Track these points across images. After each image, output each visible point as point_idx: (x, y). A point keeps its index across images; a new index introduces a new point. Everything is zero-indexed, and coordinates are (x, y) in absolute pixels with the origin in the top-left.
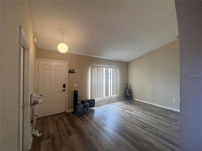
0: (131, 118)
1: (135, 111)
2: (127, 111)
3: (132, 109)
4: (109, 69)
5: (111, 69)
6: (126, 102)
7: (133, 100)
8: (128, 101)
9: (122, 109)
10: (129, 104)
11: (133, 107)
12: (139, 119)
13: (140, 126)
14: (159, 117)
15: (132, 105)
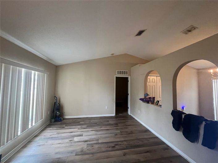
0: (92, 145)
1: (84, 134)
2: (76, 139)
3: (79, 133)
4: (33, 72)
5: (36, 72)
6: (59, 126)
7: (64, 119)
8: (59, 123)
9: (67, 140)
10: (66, 127)
11: (75, 129)
12: (100, 141)
13: (110, 149)
14: (108, 127)
15: (71, 127)
